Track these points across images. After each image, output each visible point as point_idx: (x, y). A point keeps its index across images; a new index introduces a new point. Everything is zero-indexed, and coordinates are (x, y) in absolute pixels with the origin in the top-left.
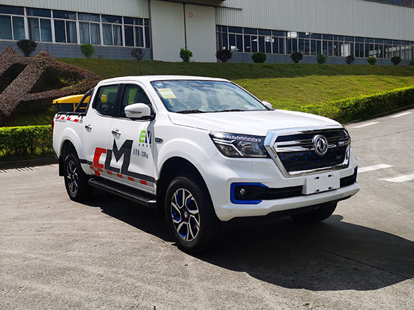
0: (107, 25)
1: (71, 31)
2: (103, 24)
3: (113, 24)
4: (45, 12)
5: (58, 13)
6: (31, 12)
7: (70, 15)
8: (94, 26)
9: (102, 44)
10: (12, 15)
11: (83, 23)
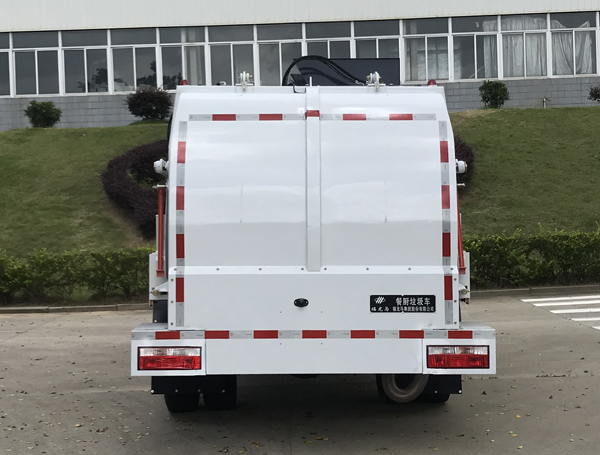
0: (562, 33)
1: (487, 57)
2: (553, 33)
3: (574, 30)
4: (438, 23)
5: (462, 22)
6: (413, 27)
7: (485, 23)
8: (535, 38)
9: (550, 75)
10: (378, 38)
11: (511, 35)
